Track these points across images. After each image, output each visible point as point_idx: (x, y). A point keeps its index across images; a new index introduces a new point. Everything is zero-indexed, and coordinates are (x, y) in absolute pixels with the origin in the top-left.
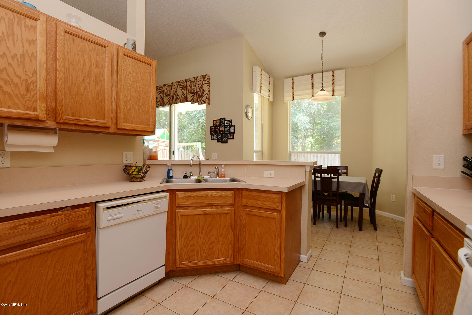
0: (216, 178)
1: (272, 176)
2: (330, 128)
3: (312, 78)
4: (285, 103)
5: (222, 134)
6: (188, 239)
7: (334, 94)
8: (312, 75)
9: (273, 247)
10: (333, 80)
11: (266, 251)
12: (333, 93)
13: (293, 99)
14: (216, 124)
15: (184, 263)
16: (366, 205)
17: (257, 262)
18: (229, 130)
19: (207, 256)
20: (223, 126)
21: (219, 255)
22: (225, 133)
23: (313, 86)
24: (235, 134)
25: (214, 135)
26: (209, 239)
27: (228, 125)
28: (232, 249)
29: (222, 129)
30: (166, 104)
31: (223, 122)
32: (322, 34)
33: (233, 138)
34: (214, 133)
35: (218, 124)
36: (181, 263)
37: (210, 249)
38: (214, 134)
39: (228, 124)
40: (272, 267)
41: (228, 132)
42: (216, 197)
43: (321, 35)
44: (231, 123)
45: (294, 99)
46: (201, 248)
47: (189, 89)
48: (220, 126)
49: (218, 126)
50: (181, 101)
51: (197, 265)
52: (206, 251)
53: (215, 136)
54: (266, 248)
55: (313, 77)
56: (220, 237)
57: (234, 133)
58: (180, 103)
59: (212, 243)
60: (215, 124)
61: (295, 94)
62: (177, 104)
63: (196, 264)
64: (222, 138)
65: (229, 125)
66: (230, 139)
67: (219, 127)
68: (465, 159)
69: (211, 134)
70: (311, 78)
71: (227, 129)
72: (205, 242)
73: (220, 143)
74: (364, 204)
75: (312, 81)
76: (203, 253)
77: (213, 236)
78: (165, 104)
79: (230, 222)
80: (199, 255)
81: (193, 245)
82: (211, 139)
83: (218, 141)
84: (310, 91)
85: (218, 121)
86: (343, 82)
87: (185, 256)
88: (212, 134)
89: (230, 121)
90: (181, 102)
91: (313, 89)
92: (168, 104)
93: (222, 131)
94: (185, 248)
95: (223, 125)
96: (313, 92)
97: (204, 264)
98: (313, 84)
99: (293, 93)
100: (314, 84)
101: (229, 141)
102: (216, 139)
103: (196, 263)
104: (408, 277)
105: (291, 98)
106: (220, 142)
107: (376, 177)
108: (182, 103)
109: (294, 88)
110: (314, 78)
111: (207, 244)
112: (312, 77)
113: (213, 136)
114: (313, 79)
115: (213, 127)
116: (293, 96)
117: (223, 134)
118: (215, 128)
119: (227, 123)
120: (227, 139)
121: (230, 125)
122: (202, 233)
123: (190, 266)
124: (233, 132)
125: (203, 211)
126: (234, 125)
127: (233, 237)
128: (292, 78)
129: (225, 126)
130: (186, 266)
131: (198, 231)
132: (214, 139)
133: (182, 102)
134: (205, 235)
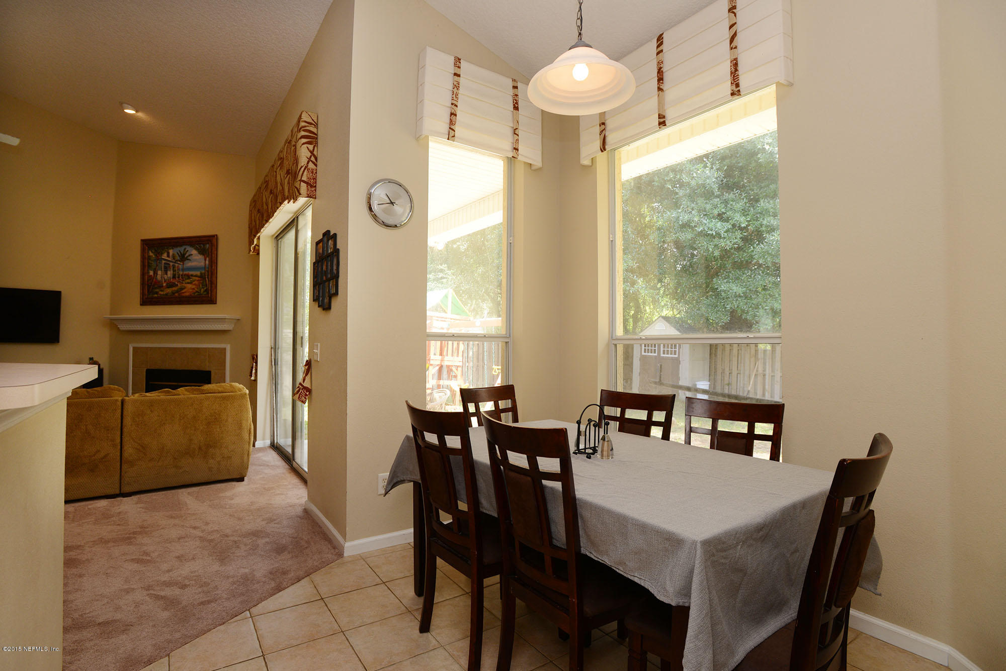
3: (659, 49)
5: (325, 283)
7: (737, 85)
8: (658, 40)
10: (731, 27)
12: (735, 82)
13: (604, 147)
14: (319, 254)
18: (332, 266)
20: (325, 258)
22: (327, 279)
23: (660, 79)
24: (339, 280)
25: (317, 287)
27: (331, 253)
29: (326, 266)
31: (326, 244)
33: (336, 292)
34: (316, 283)
35: (321, 251)
38: (317, 285)
41: (331, 276)
44: (334, 246)
48: (323, 256)
49: (321, 260)
55: (661, 44)
57: (338, 276)
64: (324, 295)
66: (334, 295)
67: (322, 262)
69: (314, 286)
70: (655, 51)
71: (330, 265)
73: (322, 311)
75: (657, 59)
82: (314, 301)
85: (322, 242)
89: (335, 238)
91: (662, 90)
93: (325, 273)
95: (326, 253)
98: (660, 72)
99: (603, 124)
100: (664, 69)
101: (333, 301)
106: (321, 306)
110: (664, 47)
112: (658, 47)
113: (315, 291)
114: (661, 52)
116: (602, 136)
118: (318, 267)
119: (331, 247)
120: (330, 296)
121: (334, 250)
124: (335, 273)
126: (338, 251)
129: (328, 255)
132: (316, 299)
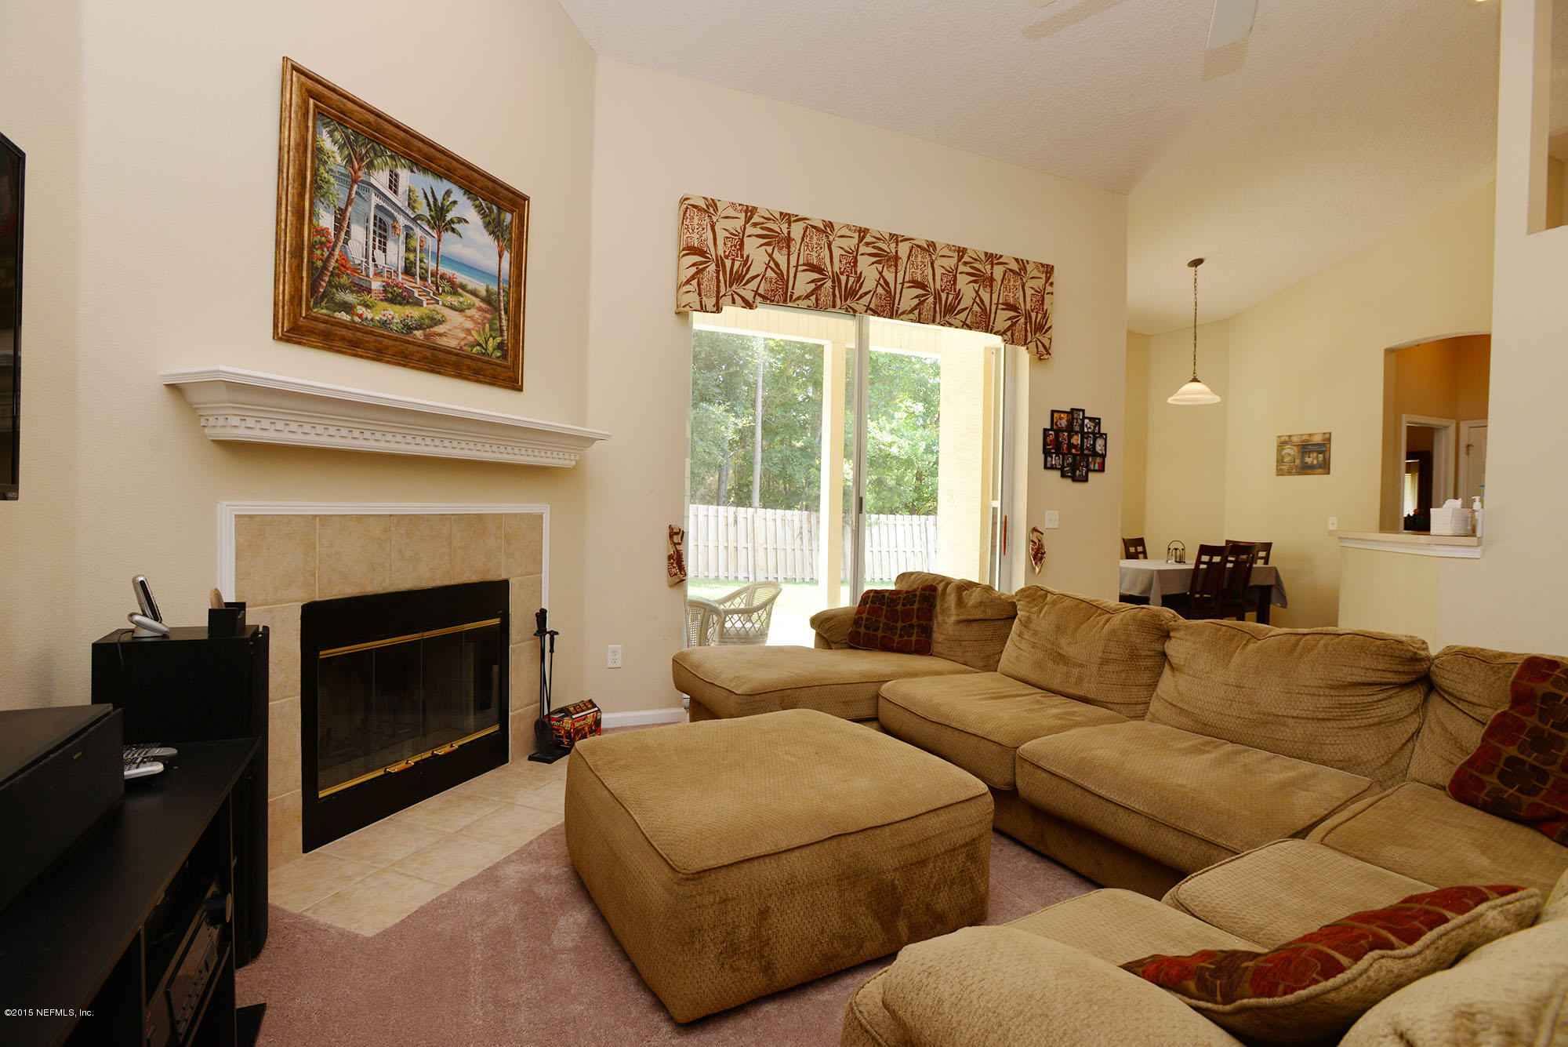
5: (1075, 456)
14: (1058, 423)
18: (1094, 445)
20: (1077, 433)
22: (1082, 454)
24: (1106, 459)
25: (1054, 456)
27: (1090, 433)
29: (1076, 440)
30: (903, 313)
31: (1077, 422)
32: (1197, 263)
33: (1102, 469)
34: (1053, 451)
35: (1064, 423)
38: (1054, 453)
39: (1090, 428)
41: (1090, 452)
44: (1097, 428)
47: (1002, 291)
48: (1070, 429)
49: (1066, 431)
50: (968, 322)
53: (1057, 458)
57: (1104, 456)
58: (962, 327)
60: (1056, 425)
62: (952, 329)
64: (1074, 467)
65: (1093, 433)
66: (1095, 471)
67: (1066, 434)
69: (1044, 452)
71: (1088, 443)
73: (1069, 481)
78: (899, 312)
82: (1046, 467)
83: (1063, 476)
85: (1066, 415)
88: (1047, 453)
89: (1096, 421)
90: (967, 325)
92: (911, 316)
93: (1075, 447)
95: (1077, 428)
101: (1091, 475)
102: (1056, 469)
106: (1069, 476)
108: (972, 332)
113: (1049, 459)
115: (1050, 432)
117: (1078, 455)
118: (1057, 436)
119: (1088, 426)
120: (1089, 470)
121: (1096, 431)
124: (1100, 452)
126: (1106, 435)
129: (1082, 432)
132: (1053, 468)
133: (970, 328)
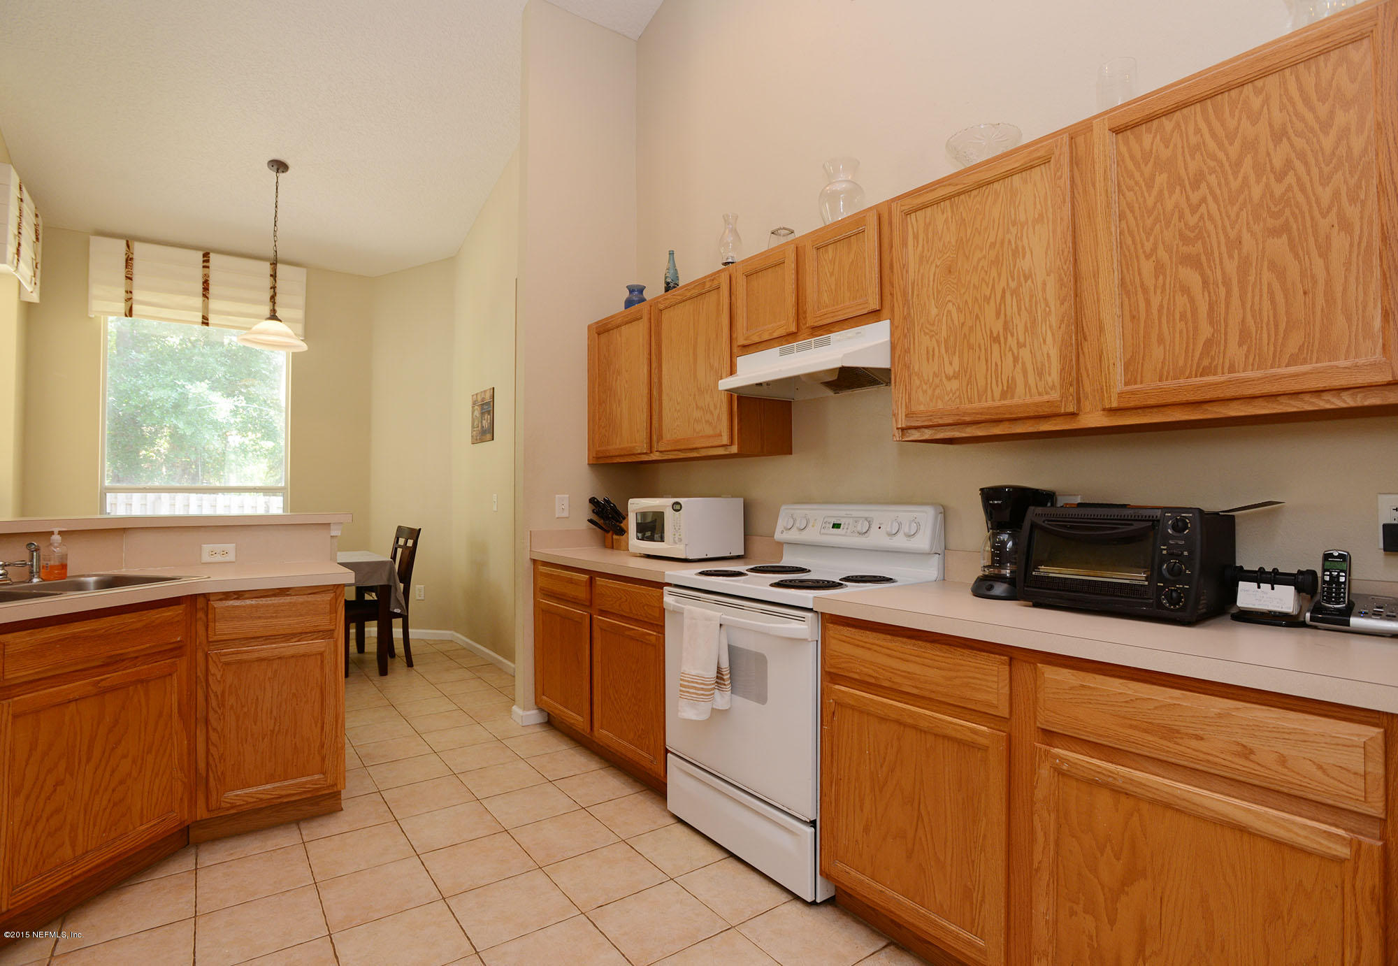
0: (30, 580)
1: (231, 557)
2: (141, 406)
3: (205, 264)
4: (91, 318)
6: (38, 797)
8: (206, 255)
9: (316, 726)
11: (296, 743)
13: (130, 313)
15: (28, 887)
16: (395, 611)
17: (268, 786)
19: (104, 832)
21: (145, 812)
23: (206, 289)
26: (113, 771)
28: (181, 781)
32: (279, 166)
36: (16, 893)
37: (115, 804)
40: (316, 777)
42: (137, 629)
43: (275, 167)
45: (134, 312)
46: (86, 812)
51: (75, 874)
52: (103, 815)
54: (295, 738)
55: (208, 261)
56: (148, 753)
59: (121, 782)
61: (137, 295)
63: (72, 873)
68: (593, 501)
70: (201, 264)
72: (100, 786)
74: (391, 610)
75: (204, 271)
76: (95, 825)
77: (125, 756)
79: (175, 698)
80: (80, 837)
81: (57, 811)
84: (199, 301)
86: (301, 301)
87: (25, 860)
91: (208, 298)
94: (29, 831)
96: (206, 308)
97: (99, 861)
98: (206, 283)
99: (131, 292)
100: (210, 282)
103: (72, 870)
104: (529, 710)
105: (121, 307)
107: (400, 546)
109: (135, 278)
110: (211, 264)
111: (106, 789)
112: (204, 261)
114: (208, 267)
116: (129, 303)
122: (88, 760)
123: (47, 889)
125: (96, 684)
127: (186, 742)
128: (127, 241)
130: (32, 894)
131: (77, 754)
134: (101, 760)
